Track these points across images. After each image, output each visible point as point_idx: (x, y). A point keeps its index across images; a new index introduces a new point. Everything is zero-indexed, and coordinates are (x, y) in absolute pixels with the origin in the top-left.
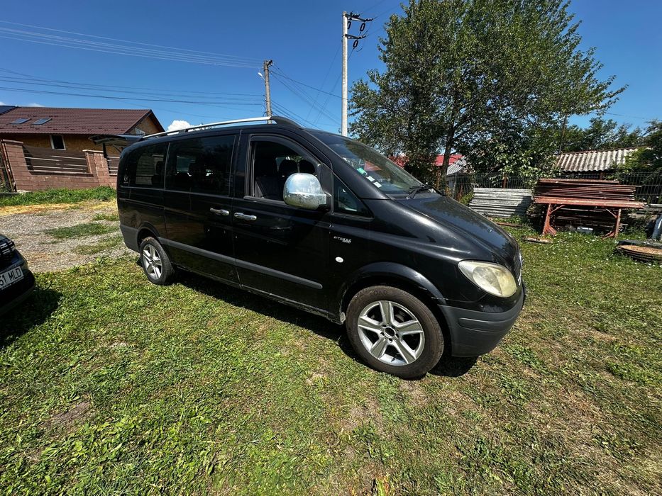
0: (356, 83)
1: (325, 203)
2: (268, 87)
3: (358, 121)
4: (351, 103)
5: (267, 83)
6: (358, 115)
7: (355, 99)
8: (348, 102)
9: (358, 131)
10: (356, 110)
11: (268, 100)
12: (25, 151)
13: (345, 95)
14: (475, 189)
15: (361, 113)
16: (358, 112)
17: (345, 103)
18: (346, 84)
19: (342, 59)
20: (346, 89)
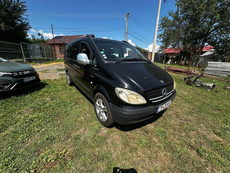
0: (163, 17)
1: (89, 63)
2: (127, 23)
3: (163, 33)
4: (160, 26)
5: (127, 22)
6: (163, 31)
7: (162, 24)
8: (159, 26)
9: (163, 37)
10: (162, 29)
11: (127, 28)
12: (59, 48)
13: (157, 23)
14: (209, 62)
15: (164, 30)
16: (163, 29)
17: (157, 26)
18: (159, 18)
19: (158, 8)
20: (158, 20)
